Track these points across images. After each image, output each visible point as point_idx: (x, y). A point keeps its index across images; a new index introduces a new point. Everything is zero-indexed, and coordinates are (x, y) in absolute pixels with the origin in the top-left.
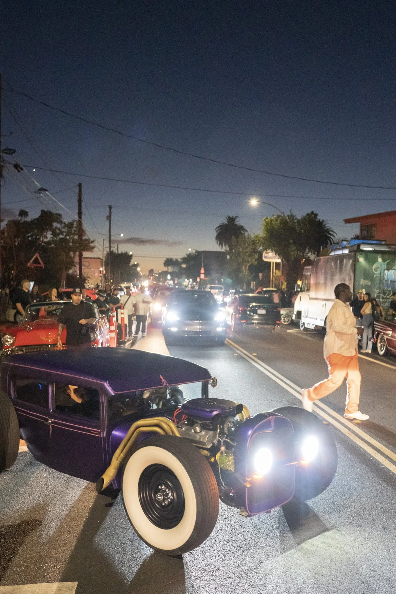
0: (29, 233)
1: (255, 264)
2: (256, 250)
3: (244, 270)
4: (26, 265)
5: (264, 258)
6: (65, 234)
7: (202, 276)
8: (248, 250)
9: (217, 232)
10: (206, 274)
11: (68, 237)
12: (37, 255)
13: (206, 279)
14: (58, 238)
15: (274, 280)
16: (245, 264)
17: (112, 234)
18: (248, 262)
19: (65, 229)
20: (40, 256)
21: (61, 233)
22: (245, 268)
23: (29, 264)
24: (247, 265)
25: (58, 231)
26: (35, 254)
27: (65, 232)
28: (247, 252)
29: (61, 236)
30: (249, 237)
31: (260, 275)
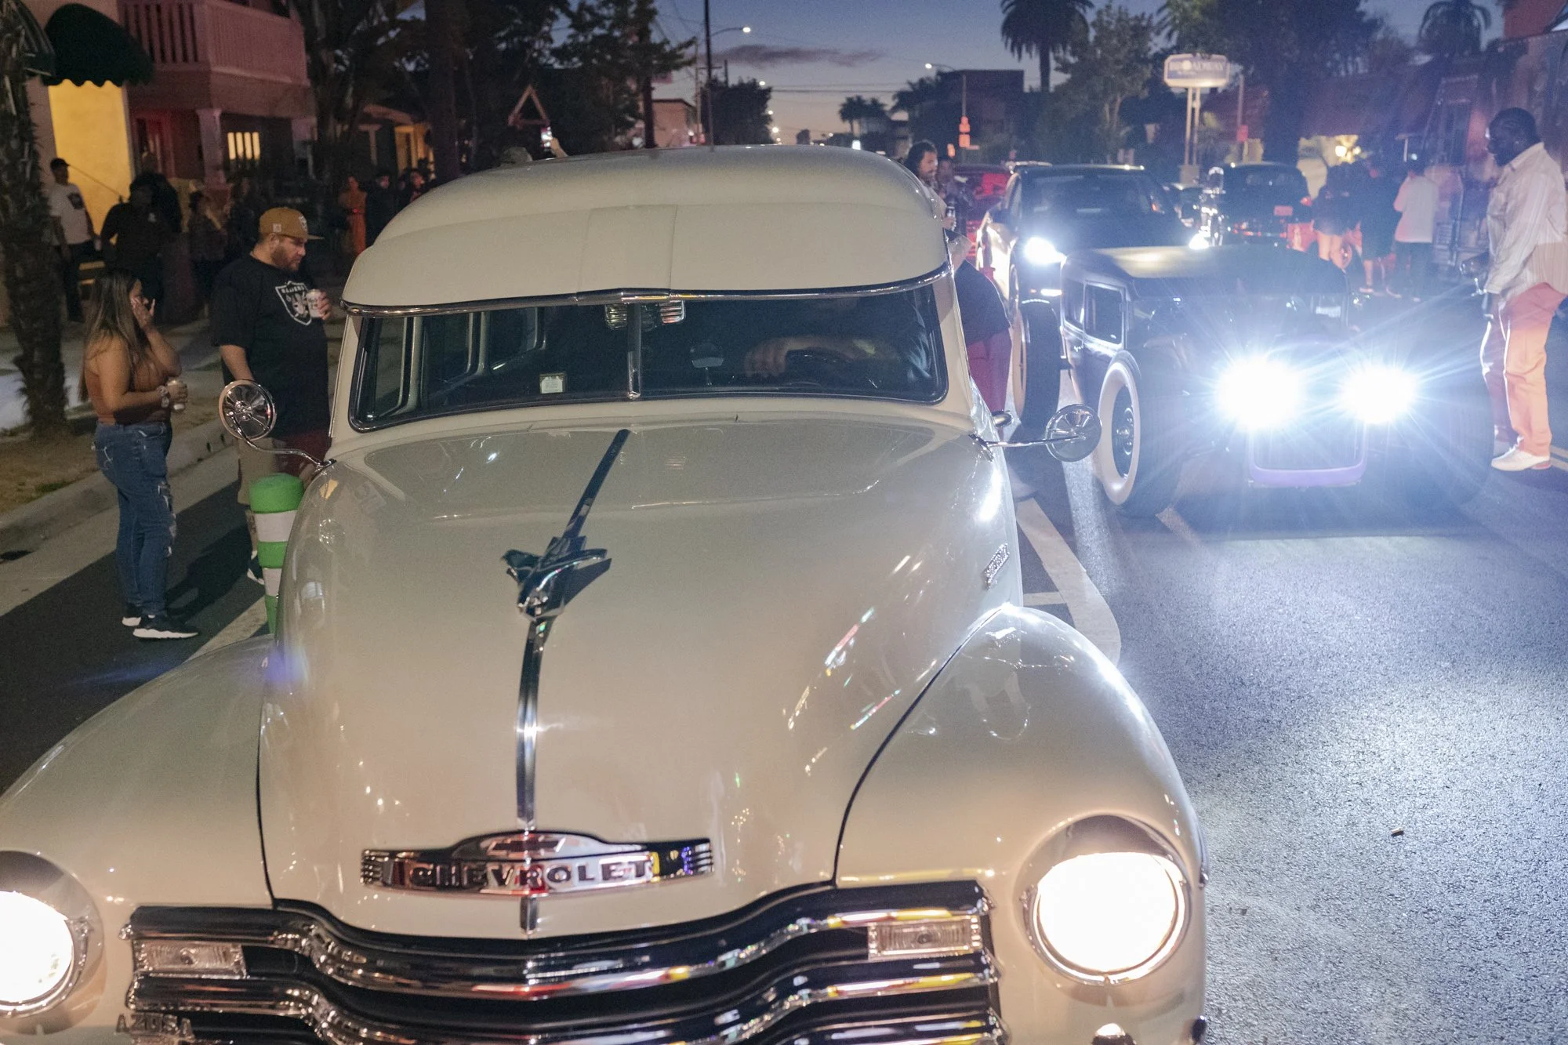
0: (503, 29)
1: (1141, 97)
2: (1142, 56)
3: (1108, 116)
4: (505, 120)
5: (1169, 78)
6: (608, 23)
7: (965, 141)
8: (1120, 56)
9: (1004, 12)
10: (974, 135)
11: (617, 33)
12: (529, 91)
13: (976, 147)
14: (590, 38)
15: (1196, 140)
16: (1111, 98)
17: (712, 31)
18: (1122, 90)
19: (609, 8)
20: (537, 94)
21: (598, 21)
22: (1111, 110)
23: (511, 119)
24: (1115, 100)
25: (588, 17)
26: (523, 88)
27: (609, 19)
28: (1117, 62)
29: (597, 31)
30: (1124, 17)
31: (1151, 129)
